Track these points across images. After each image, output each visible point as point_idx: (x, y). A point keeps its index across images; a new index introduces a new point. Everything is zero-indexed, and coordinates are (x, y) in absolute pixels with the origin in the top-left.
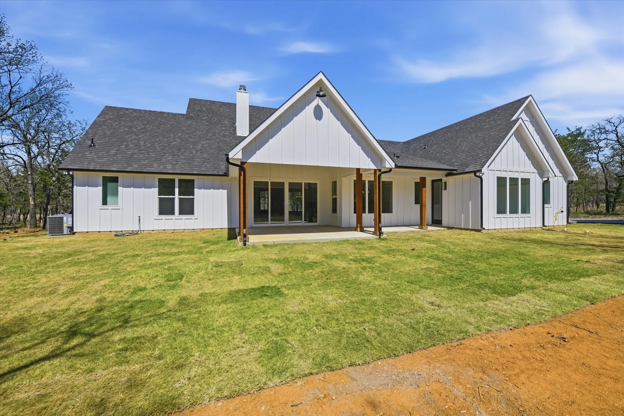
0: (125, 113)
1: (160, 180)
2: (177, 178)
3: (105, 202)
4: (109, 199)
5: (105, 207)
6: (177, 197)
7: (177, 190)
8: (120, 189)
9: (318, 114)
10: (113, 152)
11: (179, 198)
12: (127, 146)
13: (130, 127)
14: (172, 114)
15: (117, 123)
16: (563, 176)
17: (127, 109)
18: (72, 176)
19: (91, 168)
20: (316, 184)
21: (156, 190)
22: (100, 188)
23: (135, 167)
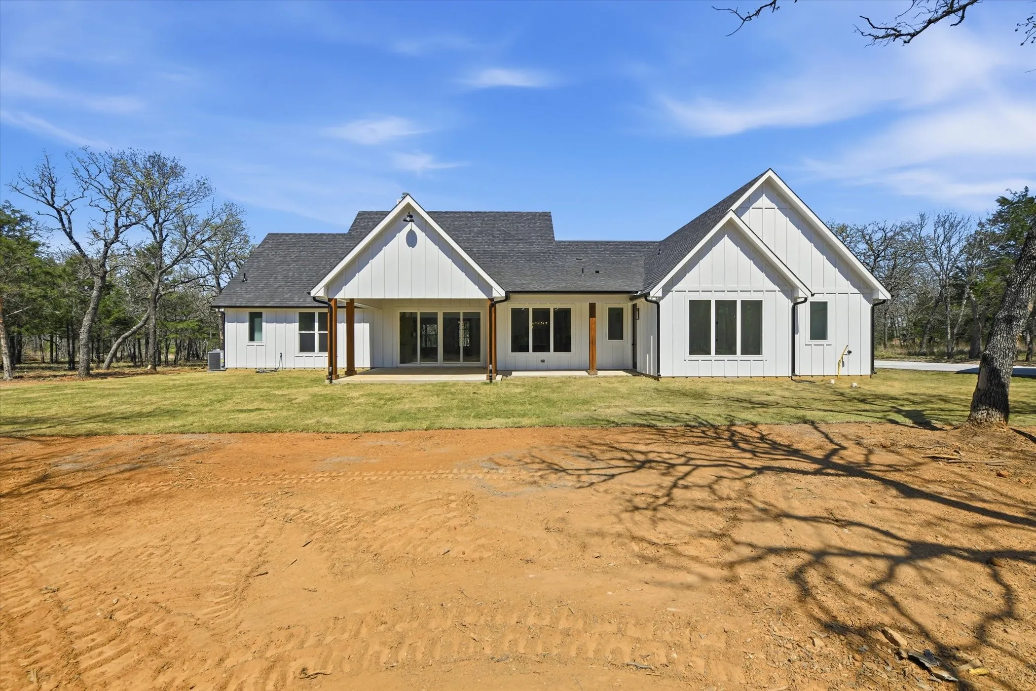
0: (284, 240)
1: (300, 313)
2: (317, 312)
3: (252, 338)
4: (256, 335)
5: (252, 343)
6: (316, 332)
7: (317, 325)
8: (264, 324)
9: (412, 240)
10: (261, 286)
11: (320, 334)
12: (276, 278)
13: (285, 257)
14: (333, 235)
15: (273, 253)
16: (861, 292)
17: (287, 235)
18: (223, 314)
19: (238, 305)
20: (479, 313)
21: (297, 325)
22: (247, 325)
23: (276, 302)
